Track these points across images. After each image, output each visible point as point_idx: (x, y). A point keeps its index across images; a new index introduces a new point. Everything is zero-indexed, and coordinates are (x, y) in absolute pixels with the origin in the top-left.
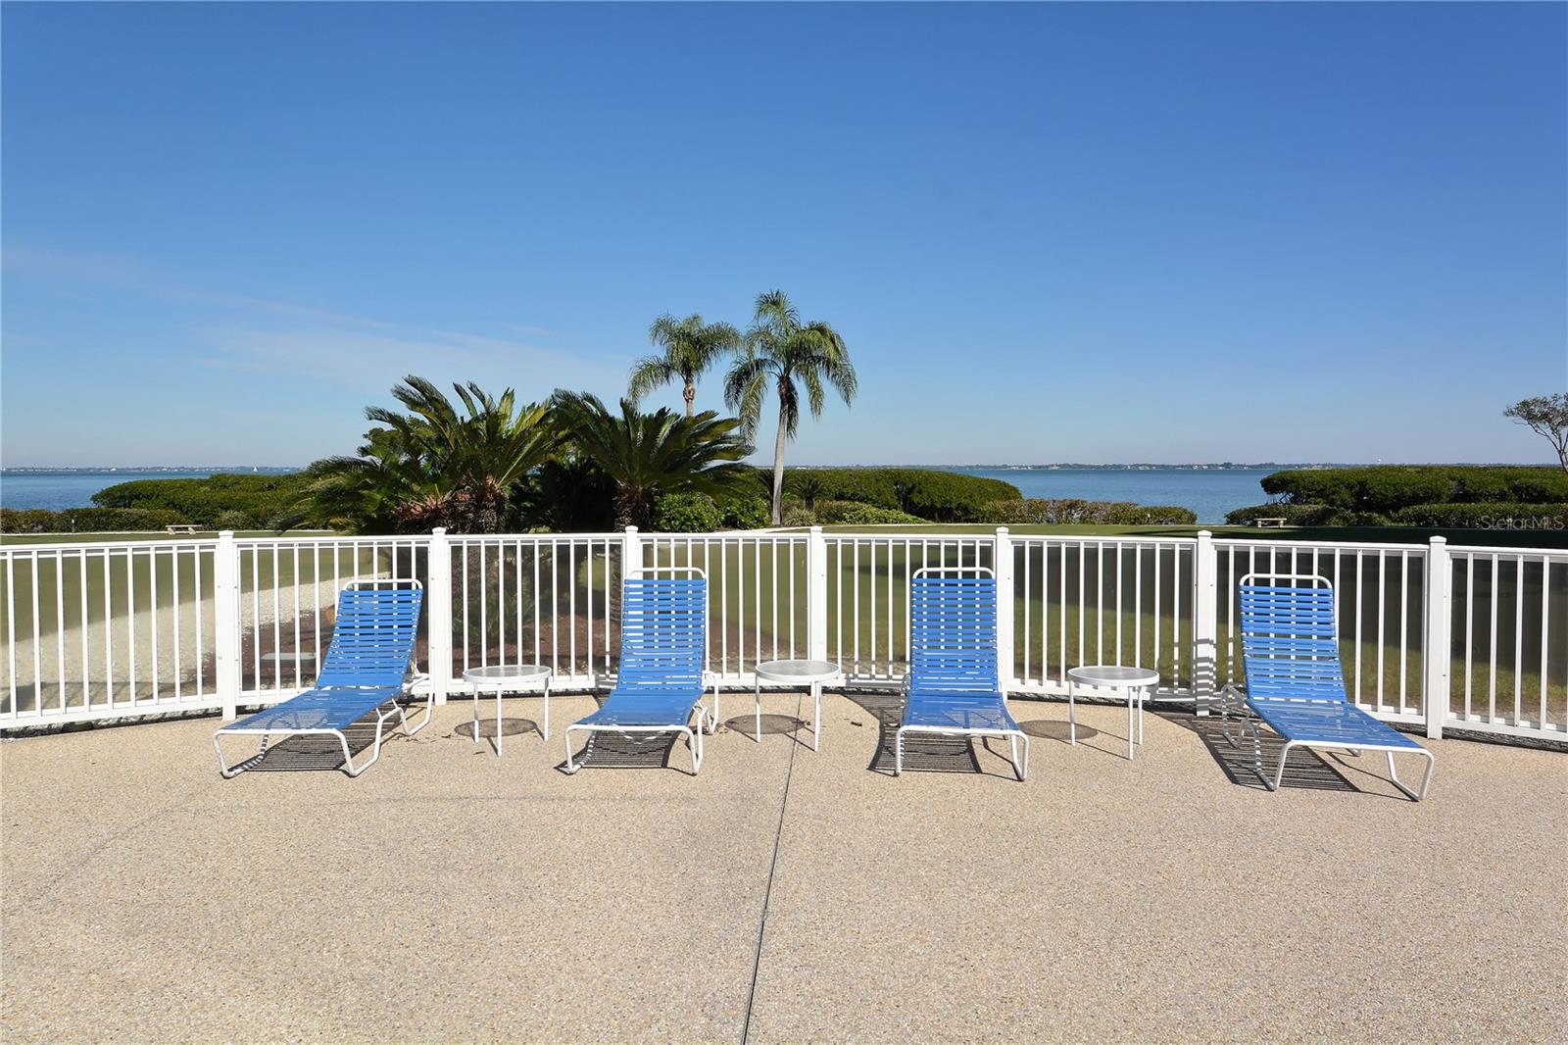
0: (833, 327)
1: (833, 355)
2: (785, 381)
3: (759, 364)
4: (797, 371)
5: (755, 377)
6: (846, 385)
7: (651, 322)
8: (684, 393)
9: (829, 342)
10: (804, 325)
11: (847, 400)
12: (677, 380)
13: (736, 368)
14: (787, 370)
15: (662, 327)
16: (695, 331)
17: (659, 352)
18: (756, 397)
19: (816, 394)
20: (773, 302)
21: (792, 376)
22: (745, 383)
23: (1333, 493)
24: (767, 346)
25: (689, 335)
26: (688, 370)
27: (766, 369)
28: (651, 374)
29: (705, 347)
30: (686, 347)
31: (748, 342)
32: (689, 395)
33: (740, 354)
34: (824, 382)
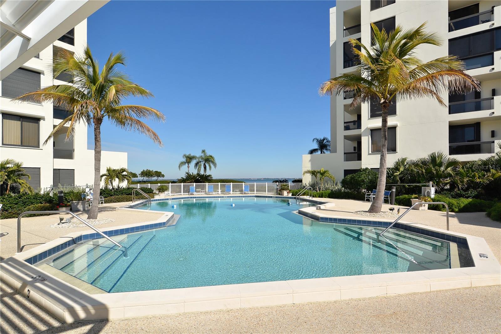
0: (213, 156)
1: (213, 161)
2: (205, 164)
3: (200, 162)
4: (207, 163)
5: (199, 164)
6: (215, 165)
7: (183, 155)
9: (213, 158)
10: (208, 155)
11: (215, 168)
12: (187, 164)
13: (196, 162)
14: (205, 163)
15: (185, 155)
16: (190, 157)
17: (184, 160)
18: (200, 167)
19: (210, 167)
20: (203, 151)
22: (198, 165)
24: (202, 159)
25: (189, 157)
26: (189, 162)
27: (201, 163)
28: (182, 164)
29: (191, 159)
30: (188, 159)
31: (199, 158)
32: (188, 167)
33: (197, 160)
34: (211, 165)
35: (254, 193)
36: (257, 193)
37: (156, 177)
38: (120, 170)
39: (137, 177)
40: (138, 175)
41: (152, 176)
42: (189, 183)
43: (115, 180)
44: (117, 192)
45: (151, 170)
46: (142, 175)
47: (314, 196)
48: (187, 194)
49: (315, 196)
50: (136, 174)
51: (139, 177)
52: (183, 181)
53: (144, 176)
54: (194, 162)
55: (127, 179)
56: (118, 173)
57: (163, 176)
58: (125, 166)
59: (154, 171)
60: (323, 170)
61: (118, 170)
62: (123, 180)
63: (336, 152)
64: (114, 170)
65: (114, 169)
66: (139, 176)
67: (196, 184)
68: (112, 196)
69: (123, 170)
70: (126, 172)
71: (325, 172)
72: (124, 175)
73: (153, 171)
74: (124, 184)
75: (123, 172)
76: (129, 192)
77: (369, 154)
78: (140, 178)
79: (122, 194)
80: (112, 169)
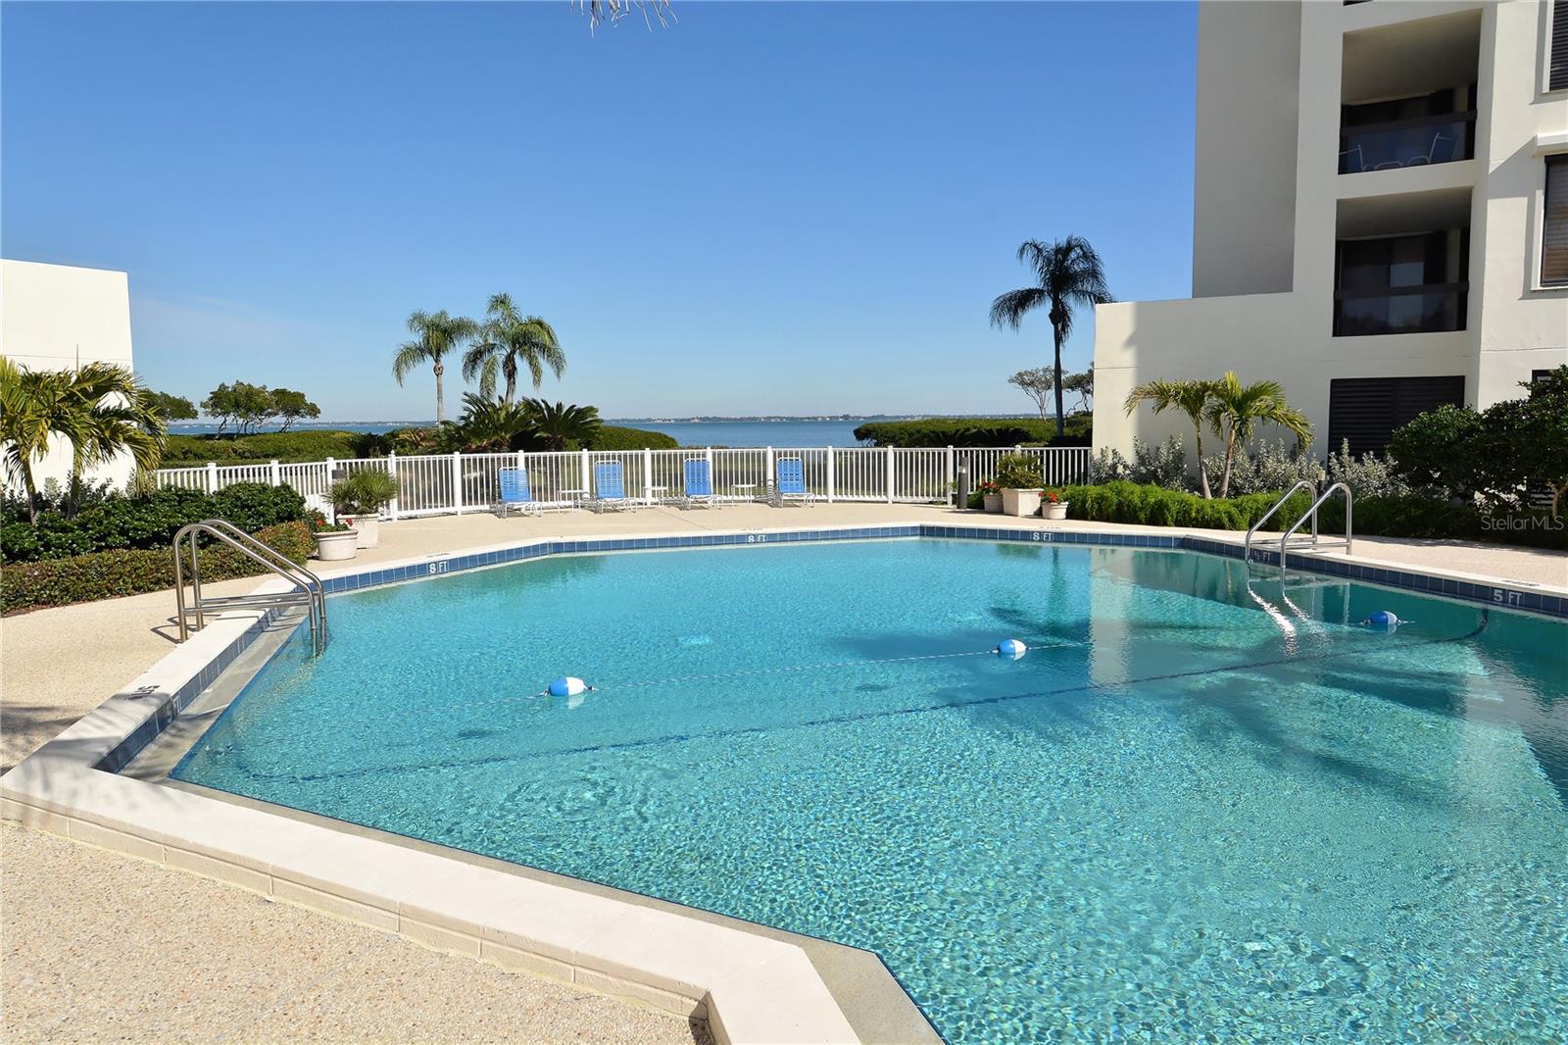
0: (546, 321)
1: (548, 342)
2: (509, 360)
3: (491, 347)
4: (521, 355)
5: (486, 357)
6: (558, 363)
7: (408, 315)
8: (435, 369)
9: (546, 333)
10: (524, 319)
11: (558, 375)
12: (430, 360)
13: (471, 349)
14: (513, 352)
15: (418, 318)
16: (443, 324)
17: (417, 338)
18: (490, 370)
19: (537, 372)
20: (501, 302)
21: (517, 357)
22: (479, 361)
23: (901, 439)
24: (500, 334)
25: (437, 326)
26: (437, 352)
27: (495, 352)
28: (409, 356)
29: (450, 335)
30: (435, 335)
31: (483, 331)
32: (438, 371)
33: (478, 340)
34: (544, 364)
35: (824, 497)
36: (839, 497)
37: (281, 414)
38: (78, 381)
39: (194, 415)
40: (197, 407)
41: (261, 410)
42: (484, 450)
43: (42, 447)
44: (64, 530)
45: (256, 386)
46: (215, 405)
47: (1225, 520)
48: (486, 507)
49: (1231, 519)
50: (189, 405)
51: (201, 415)
52: (455, 438)
53: (226, 413)
54: (462, 348)
55: (129, 440)
56: (63, 400)
57: (314, 411)
58: (116, 352)
59: (270, 389)
60: (1238, 381)
61: (63, 378)
62: (107, 446)
63: (1290, 289)
64: (33, 381)
65: (35, 369)
66: (201, 410)
67: (530, 454)
68: (24, 555)
69: (102, 380)
70: (125, 391)
71: (1253, 395)
72: (107, 411)
73: (264, 387)
74: (116, 472)
75: (101, 390)
76: (147, 522)
77: (1529, 294)
78: (207, 421)
79: (98, 539)
80: (21, 371)
